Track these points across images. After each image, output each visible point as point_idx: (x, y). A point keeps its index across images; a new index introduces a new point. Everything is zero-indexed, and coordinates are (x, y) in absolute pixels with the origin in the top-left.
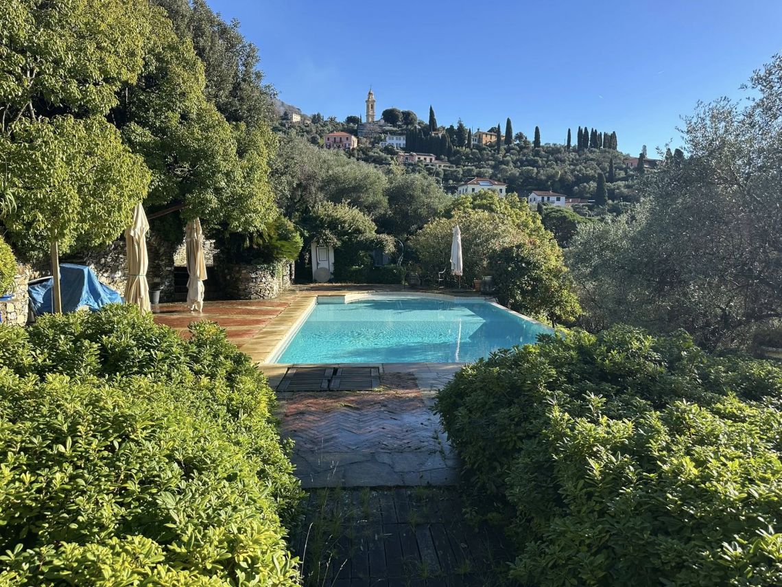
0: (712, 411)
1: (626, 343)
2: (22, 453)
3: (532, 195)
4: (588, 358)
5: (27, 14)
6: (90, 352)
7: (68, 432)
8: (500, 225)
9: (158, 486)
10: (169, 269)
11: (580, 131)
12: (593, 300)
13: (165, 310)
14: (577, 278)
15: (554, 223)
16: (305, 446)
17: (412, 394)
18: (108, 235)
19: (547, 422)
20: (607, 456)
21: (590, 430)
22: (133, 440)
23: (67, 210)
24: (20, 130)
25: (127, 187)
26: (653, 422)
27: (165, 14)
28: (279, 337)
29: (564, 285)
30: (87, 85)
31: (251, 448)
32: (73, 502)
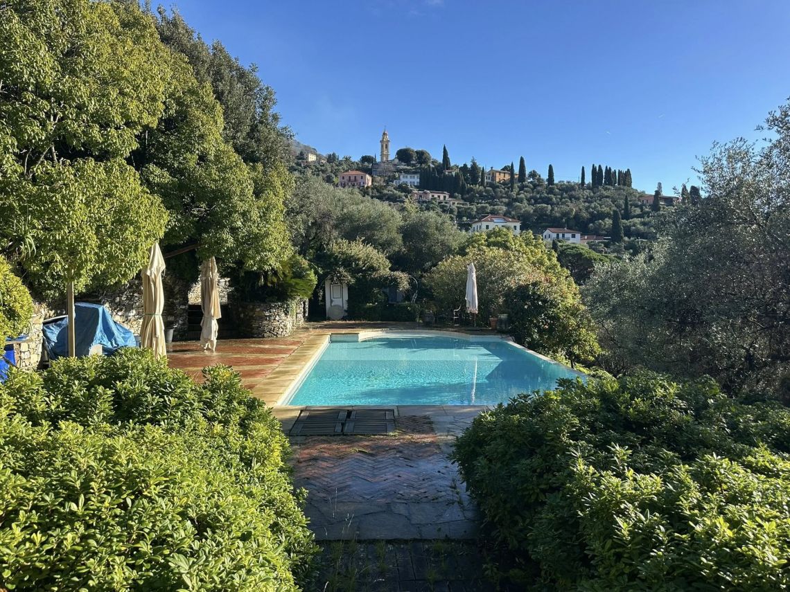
0: (743, 464)
1: (649, 390)
2: (34, 512)
3: (547, 232)
4: (611, 406)
5: (54, 62)
6: (104, 399)
7: (80, 489)
8: (515, 262)
9: (170, 546)
10: (184, 307)
11: (594, 169)
12: (612, 339)
13: (178, 349)
14: (595, 317)
15: (570, 260)
16: (318, 494)
17: (428, 439)
18: (125, 275)
19: (571, 474)
20: (636, 514)
21: (617, 486)
22: (146, 497)
23: (84, 250)
24: (42, 173)
25: (144, 227)
26: (683, 477)
27: (186, 60)
28: (292, 377)
29: (582, 324)
30: (109, 129)
31: (264, 500)
32: (84, 564)
